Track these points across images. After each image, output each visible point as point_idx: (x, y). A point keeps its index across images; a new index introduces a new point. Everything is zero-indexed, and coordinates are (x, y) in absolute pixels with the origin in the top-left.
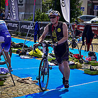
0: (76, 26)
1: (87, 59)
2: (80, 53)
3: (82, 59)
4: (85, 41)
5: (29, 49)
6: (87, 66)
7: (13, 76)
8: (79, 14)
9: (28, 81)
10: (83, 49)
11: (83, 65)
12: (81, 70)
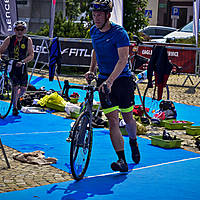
0: (135, 49)
1: (156, 115)
2: (143, 103)
3: (147, 115)
4: (153, 78)
5: (38, 94)
6: (156, 130)
7: (6, 149)
8: (141, 23)
9: (35, 160)
11: (149, 127)
12: (145, 137)
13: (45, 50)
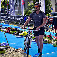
0: (48, 18)
1: (54, 38)
2: (51, 34)
3: (52, 38)
4: (54, 27)
5: (20, 32)
6: (54, 42)
8: (50, 11)
9: (19, 51)
10: (53, 32)
11: (52, 41)
12: (51, 44)
13: (23, 19)
